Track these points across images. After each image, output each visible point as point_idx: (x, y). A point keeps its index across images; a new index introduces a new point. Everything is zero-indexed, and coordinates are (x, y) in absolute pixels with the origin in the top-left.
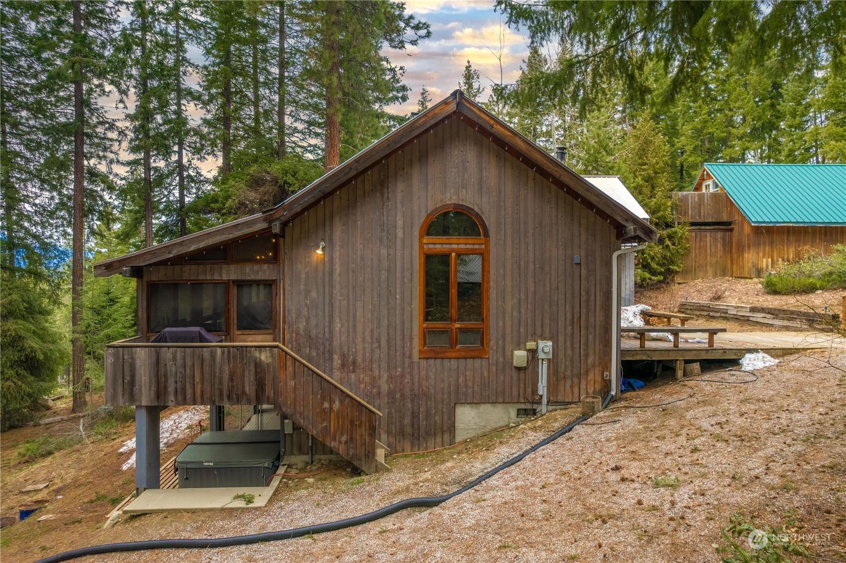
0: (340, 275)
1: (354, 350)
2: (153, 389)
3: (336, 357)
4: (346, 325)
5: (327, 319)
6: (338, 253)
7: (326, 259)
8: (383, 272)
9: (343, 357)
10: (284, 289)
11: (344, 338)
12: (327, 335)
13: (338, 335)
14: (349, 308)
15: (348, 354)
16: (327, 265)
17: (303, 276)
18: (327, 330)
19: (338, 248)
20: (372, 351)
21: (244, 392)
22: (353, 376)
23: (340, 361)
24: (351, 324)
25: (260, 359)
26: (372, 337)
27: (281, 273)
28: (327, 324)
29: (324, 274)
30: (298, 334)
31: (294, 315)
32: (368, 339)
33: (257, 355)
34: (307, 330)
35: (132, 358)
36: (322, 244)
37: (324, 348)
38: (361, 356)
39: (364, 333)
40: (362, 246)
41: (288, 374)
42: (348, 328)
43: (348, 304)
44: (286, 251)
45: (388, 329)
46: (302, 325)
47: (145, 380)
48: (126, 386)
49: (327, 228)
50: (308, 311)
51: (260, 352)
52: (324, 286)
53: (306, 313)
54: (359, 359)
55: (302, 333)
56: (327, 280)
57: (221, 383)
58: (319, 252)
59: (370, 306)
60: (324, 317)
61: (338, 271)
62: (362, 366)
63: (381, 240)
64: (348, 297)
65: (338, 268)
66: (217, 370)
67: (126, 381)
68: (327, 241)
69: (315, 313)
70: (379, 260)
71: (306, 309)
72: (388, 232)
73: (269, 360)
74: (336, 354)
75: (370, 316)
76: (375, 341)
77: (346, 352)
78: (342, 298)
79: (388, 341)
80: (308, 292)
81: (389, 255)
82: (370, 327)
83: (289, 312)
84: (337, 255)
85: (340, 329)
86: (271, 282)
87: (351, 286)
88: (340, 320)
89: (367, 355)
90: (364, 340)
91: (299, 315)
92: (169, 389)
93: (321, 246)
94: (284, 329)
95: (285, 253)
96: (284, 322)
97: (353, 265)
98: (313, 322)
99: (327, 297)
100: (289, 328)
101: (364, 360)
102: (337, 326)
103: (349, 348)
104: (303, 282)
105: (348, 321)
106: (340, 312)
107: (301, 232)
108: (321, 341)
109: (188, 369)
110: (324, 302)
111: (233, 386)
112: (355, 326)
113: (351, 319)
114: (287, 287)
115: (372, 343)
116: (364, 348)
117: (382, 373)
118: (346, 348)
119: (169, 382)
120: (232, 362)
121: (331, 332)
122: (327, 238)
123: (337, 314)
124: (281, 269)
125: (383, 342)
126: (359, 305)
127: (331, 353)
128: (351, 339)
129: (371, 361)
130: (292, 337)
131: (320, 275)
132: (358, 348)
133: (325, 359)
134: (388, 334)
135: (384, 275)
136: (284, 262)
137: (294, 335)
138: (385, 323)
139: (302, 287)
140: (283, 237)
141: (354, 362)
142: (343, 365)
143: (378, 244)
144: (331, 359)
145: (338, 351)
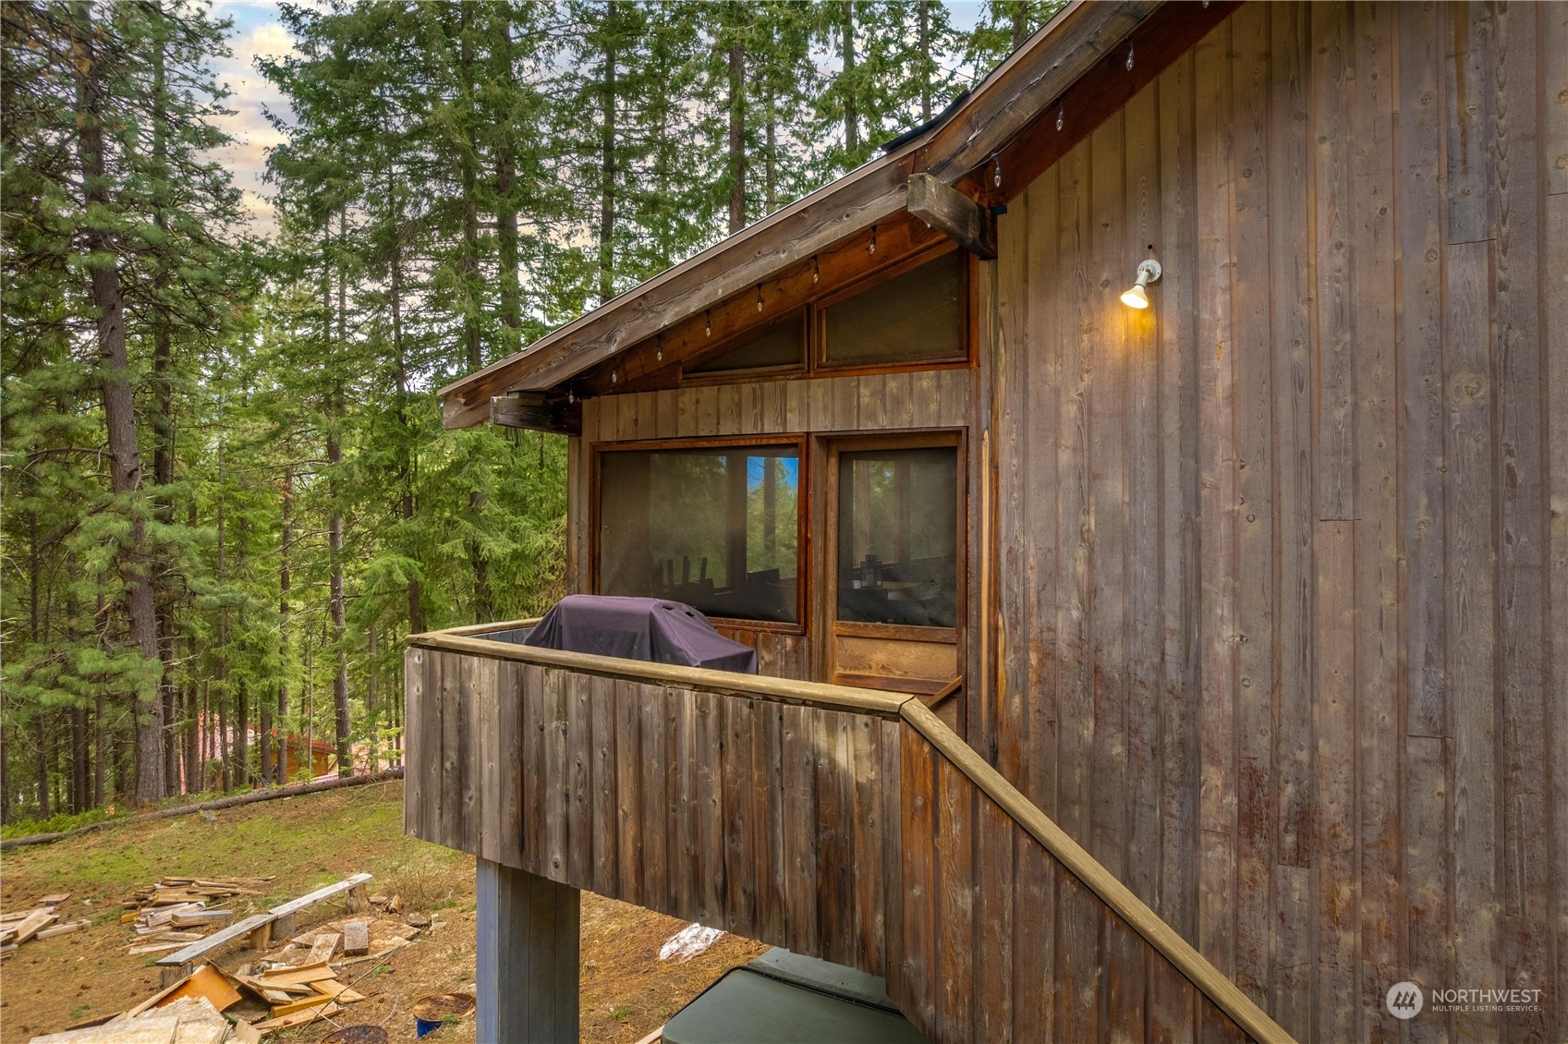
0: (1232, 399)
1: (1303, 756)
2: (511, 809)
3: (1213, 777)
4: (1265, 635)
5: (1173, 601)
6: (1221, 301)
7: (1169, 334)
8: (1464, 378)
9: (1250, 780)
10: (995, 467)
11: (1253, 693)
12: (1173, 672)
13: (1225, 678)
14: (1277, 553)
15: (1275, 771)
16: (1174, 361)
17: (1070, 411)
18: (1172, 648)
19: (1220, 278)
20: (1404, 777)
21: (773, 891)
22: (1298, 881)
23: (1231, 799)
24: (1288, 629)
25: (832, 762)
26: (1401, 704)
27: (984, 401)
28: (1172, 622)
29: (1158, 398)
30: (1048, 654)
31: (1033, 576)
32: (1381, 712)
33: (821, 740)
34: (1086, 642)
35: (463, 691)
36: (1149, 266)
37: (1161, 731)
38: (1340, 790)
39: (1357, 677)
40: (1340, 260)
41: (944, 852)
42: (1275, 649)
43: (1275, 538)
44: (1003, 311)
45: (1499, 675)
46: (1067, 618)
47: (491, 771)
48: (448, 781)
49: (1171, 199)
50: (1090, 562)
51: (831, 730)
52: (1160, 455)
53: (1081, 568)
54: (1332, 805)
55: (1064, 650)
56: (1172, 425)
57: (695, 834)
58: (1135, 299)
59: (1391, 551)
60: (1161, 588)
61: (1223, 384)
62: (1346, 840)
63: (1448, 218)
64: (1274, 499)
65: (1221, 370)
66: (685, 780)
67: (448, 765)
68: (1170, 253)
69: (1118, 570)
70: (1442, 321)
71: (1081, 552)
72: (1490, 173)
73: (867, 773)
74: (1216, 762)
75: (1389, 597)
76: (1417, 727)
77: (1263, 762)
78: (1244, 509)
79: (1501, 737)
80: (1090, 477)
81: (1495, 287)
82: (1391, 652)
83: (1013, 561)
84: (1216, 308)
85: (1235, 652)
86: (950, 442)
87: (1286, 455)
88: (1236, 607)
89: (1376, 789)
90: (1356, 715)
91: (1052, 575)
92: (549, 820)
93: (1142, 277)
94: (994, 629)
95: (998, 323)
96: (996, 601)
97: (1298, 354)
98: (1113, 608)
99: (1174, 501)
100: (1014, 626)
101: (1357, 813)
102: (1223, 638)
103: (1276, 741)
104: (1068, 437)
105: (1273, 615)
106: (1234, 572)
107: (1060, 230)
108: (1146, 697)
109: (598, 755)
110: (1160, 524)
111: (735, 856)
112: (1307, 642)
113: (1290, 606)
114: (1009, 461)
115: (1403, 736)
116: (1358, 758)
117: (1462, 897)
118: (1265, 741)
119: (549, 791)
120: (731, 756)
121: (1193, 657)
122: (1171, 239)
123: (1222, 577)
124: (984, 385)
125: (1470, 737)
126: (1331, 541)
127: (1193, 753)
128: (1288, 703)
129: (1398, 824)
130: (1024, 663)
131: (1143, 402)
132: (1324, 748)
133: (1162, 779)
134: (1500, 700)
135: (1469, 391)
136: (994, 354)
137: (1033, 658)
138: (1478, 639)
139: (1065, 457)
140: (991, 256)
141: (1305, 817)
142: (1250, 821)
143: (1432, 237)
144: (1192, 784)
145: (1225, 752)
